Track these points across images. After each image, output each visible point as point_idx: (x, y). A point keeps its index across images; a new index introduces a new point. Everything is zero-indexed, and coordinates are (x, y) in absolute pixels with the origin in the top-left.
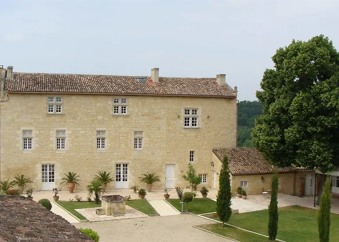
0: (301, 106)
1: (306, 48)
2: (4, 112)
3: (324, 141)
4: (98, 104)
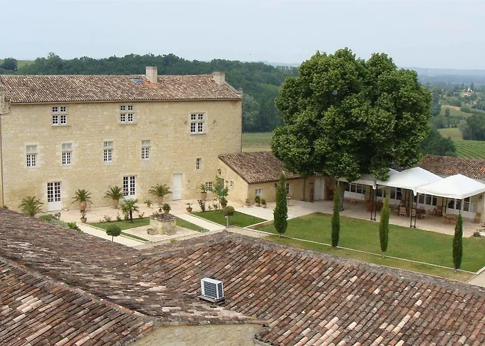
0: (334, 120)
1: (337, 64)
2: (6, 126)
3: (352, 153)
4: (105, 113)
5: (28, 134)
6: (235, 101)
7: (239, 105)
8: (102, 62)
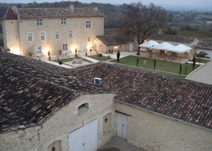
5: (29, 30)
6: (102, 16)
7: (103, 18)
8: (52, 4)
